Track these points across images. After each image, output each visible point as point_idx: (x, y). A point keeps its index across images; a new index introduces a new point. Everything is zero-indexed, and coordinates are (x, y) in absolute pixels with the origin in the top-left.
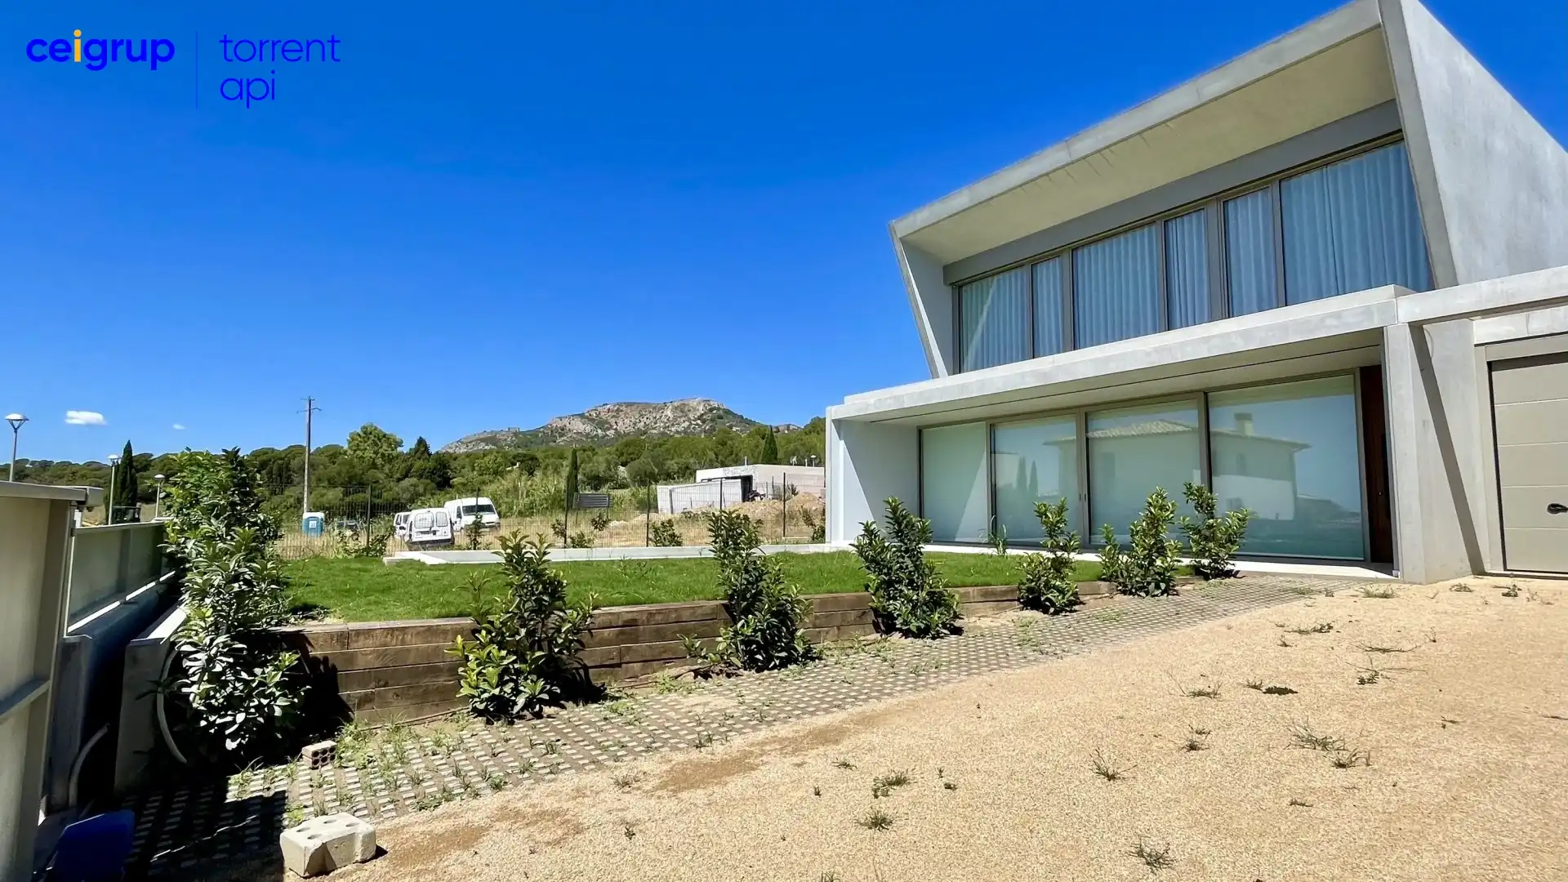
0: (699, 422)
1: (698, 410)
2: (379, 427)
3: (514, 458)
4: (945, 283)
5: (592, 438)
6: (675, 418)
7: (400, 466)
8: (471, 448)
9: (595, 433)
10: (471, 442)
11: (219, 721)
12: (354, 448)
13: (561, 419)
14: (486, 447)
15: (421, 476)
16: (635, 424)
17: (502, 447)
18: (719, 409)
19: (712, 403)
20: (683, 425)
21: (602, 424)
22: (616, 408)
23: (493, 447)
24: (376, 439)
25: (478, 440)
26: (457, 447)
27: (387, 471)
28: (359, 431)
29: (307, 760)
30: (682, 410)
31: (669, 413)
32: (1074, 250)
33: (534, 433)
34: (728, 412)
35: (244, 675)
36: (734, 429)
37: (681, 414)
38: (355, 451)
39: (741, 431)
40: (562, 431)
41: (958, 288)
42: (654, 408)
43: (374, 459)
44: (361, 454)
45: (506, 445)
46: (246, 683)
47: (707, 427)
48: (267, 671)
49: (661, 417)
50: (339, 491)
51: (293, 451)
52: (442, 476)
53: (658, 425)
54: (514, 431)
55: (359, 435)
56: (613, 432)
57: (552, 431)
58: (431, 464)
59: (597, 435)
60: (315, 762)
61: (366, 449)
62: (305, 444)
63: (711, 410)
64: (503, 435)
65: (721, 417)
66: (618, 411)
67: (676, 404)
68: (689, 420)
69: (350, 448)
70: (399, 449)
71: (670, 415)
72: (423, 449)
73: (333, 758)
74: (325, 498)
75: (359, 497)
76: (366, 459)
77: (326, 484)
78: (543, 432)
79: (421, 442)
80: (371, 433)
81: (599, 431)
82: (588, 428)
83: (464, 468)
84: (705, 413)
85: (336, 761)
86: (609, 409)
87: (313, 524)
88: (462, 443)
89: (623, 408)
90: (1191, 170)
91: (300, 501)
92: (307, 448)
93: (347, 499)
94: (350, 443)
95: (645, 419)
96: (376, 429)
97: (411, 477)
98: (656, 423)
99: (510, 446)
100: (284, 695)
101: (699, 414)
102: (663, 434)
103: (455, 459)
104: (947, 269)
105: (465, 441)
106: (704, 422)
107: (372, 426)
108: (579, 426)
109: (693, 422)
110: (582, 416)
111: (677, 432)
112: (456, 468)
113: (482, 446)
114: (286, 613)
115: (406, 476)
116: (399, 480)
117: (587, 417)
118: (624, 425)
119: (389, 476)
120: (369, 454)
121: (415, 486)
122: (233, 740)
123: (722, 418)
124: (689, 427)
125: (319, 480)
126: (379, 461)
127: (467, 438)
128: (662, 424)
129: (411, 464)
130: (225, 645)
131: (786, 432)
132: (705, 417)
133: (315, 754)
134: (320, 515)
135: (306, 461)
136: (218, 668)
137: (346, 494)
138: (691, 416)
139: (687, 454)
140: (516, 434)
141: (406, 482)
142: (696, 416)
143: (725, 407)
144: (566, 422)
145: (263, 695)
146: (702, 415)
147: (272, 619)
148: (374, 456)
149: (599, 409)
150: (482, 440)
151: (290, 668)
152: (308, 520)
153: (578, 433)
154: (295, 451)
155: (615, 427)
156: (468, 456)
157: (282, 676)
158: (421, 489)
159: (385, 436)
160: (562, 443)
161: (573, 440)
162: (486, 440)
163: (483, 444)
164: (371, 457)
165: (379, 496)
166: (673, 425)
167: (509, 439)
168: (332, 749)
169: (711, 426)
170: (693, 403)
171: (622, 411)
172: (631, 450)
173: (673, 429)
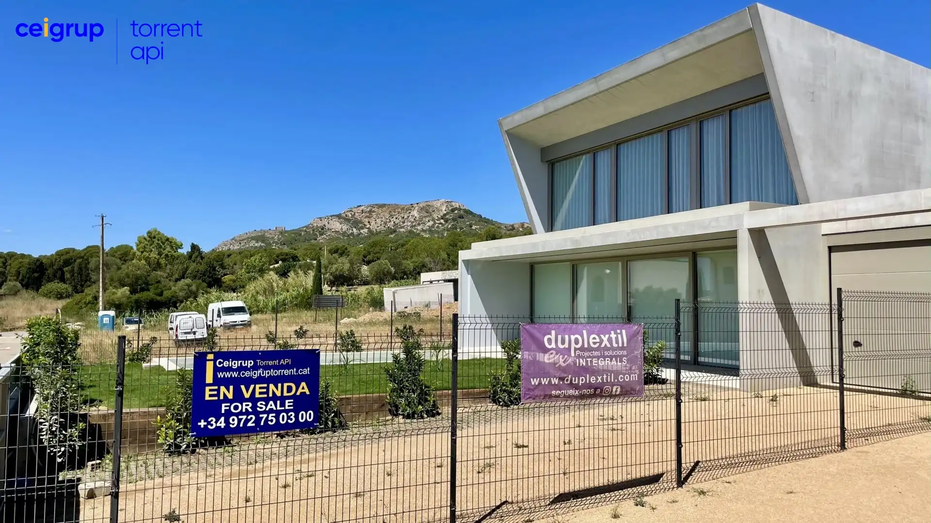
0: (442, 221)
1: (441, 210)
2: (162, 232)
3: (278, 257)
4: (542, 161)
5: (348, 236)
6: (421, 218)
7: (178, 268)
8: (244, 246)
9: (351, 231)
10: (243, 240)
11: (54, 450)
12: (141, 250)
13: (321, 219)
14: (256, 245)
15: (195, 277)
16: (385, 223)
17: (270, 244)
18: (460, 209)
19: (453, 204)
20: (428, 224)
21: (356, 223)
22: (368, 210)
23: (263, 244)
24: (160, 242)
25: (248, 238)
26: (231, 244)
27: (168, 271)
28: (146, 235)
29: (89, 468)
30: (427, 210)
31: (415, 213)
32: (618, 144)
33: (297, 232)
34: (468, 212)
35: (64, 432)
36: (474, 228)
37: (426, 214)
38: (142, 252)
39: (480, 229)
40: (322, 230)
41: (552, 165)
42: (403, 209)
43: (158, 260)
44: (147, 255)
45: (273, 243)
46: (65, 435)
47: (450, 226)
48: (73, 430)
49: (408, 217)
50: (126, 290)
51: (90, 251)
52: (212, 277)
53: (405, 224)
54: (281, 230)
55: (145, 239)
56: (366, 230)
57: (313, 230)
58: (202, 268)
59: (352, 234)
60: (93, 468)
61: (151, 251)
62: (100, 244)
63: (453, 210)
64: (271, 234)
65: (461, 217)
66: (370, 212)
67: (421, 205)
68: (433, 220)
69: (138, 250)
70: (179, 250)
71: (416, 215)
72: (197, 254)
73: (99, 467)
74: (115, 296)
75: (144, 296)
76: (152, 259)
77: (116, 284)
78: (305, 231)
79: (194, 247)
80: (154, 237)
81: (355, 230)
82: (345, 228)
83: (235, 264)
84: (447, 214)
85: (101, 469)
86: (362, 211)
87: (106, 320)
88: (236, 241)
89: (375, 209)
90: (678, 99)
91: (96, 298)
92: (101, 248)
93: (135, 297)
94: (137, 245)
95: (394, 219)
96: (159, 233)
97: (187, 278)
98: (404, 222)
99: (277, 243)
100: (80, 441)
101: (442, 214)
102: (410, 232)
103: (229, 256)
104: (544, 151)
105: (238, 239)
106: (446, 221)
107: (156, 231)
108: (336, 225)
109: (437, 222)
110: (339, 216)
111: (423, 230)
112: (229, 265)
113: (253, 243)
114: (81, 404)
115: (183, 277)
116: (177, 280)
117: (344, 218)
118: (376, 224)
119: (170, 276)
120: (154, 255)
121: (189, 286)
122: (60, 458)
123: (463, 218)
124: (433, 226)
125: (112, 280)
126: (163, 261)
127: (240, 236)
128: (409, 224)
129: (187, 267)
130: (56, 420)
131: (521, 229)
132: (447, 217)
133: (93, 465)
134: (112, 313)
135: (101, 262)
136: (54, 429)
137: (133, 291)
138: (435, 216)
139: (424, 255)
140: (281, 233)
141: (183, 282)
142: (439, 216)
143: (465, 207)
144: (325, 222)
145: (71, 440)
146: (445, 215)
147: (74, 407)
148: (157, 257)
149: (354, 210)
150: (253, 238)
151: (82, 429)
152: (104, 316)
153: (336, 232)
154: (93, 251)
155: (368, 226)
156: (240, 253)
157: (79, 433)
158: (194, 288)
159: (168, 239)
160: (321, 241)
161: (332, 239)
162: (257, 239)
163: (254, 242)
164: (155, 258)
165: (161, 294)
166: (419, 224)
167: (276, 238)
168: (100, 463)
169: (453, 225)
170: (437, 204)
171: (374, 212)
172: (377, 249)
173: (419, 228)
